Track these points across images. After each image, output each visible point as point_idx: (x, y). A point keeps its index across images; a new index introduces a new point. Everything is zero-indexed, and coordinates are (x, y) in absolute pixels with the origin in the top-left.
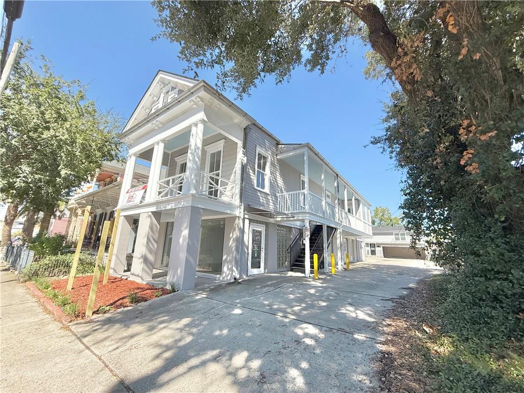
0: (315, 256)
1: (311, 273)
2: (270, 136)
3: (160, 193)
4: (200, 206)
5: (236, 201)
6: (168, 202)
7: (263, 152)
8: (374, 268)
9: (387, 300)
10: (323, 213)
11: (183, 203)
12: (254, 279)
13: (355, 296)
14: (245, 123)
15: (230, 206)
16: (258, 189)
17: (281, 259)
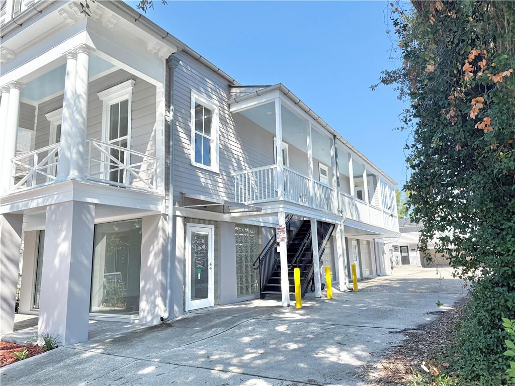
0: (297, 271)
1: (291, 300)
2: (216, 72)
3: (17, 179)
4: (89, 200)
5: (159, 189)
6: (30, 195)
7: (204, 101)
8: (398, 285)
9: (396, 332)
10: (311, 200)
11: (56, 196)
12: (195, 317)
13: (352, 330)
14: (167, 50)
15: (147, 197)
16: (198, 165)
17: (244, 280)
